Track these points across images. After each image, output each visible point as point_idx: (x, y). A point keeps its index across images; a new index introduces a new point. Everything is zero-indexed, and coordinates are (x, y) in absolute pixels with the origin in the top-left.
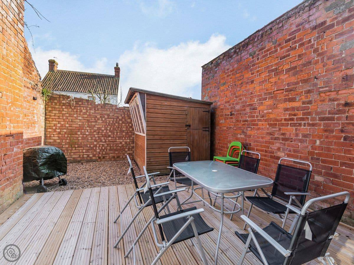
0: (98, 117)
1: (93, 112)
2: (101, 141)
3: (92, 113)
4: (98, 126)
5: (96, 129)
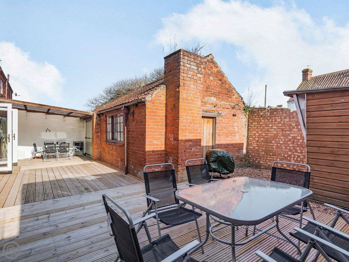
0: (294, 125)
1: (288, 120)
2: (296, 152)
3: (287, 122)
4: (292, 135)
5: (291, 138)
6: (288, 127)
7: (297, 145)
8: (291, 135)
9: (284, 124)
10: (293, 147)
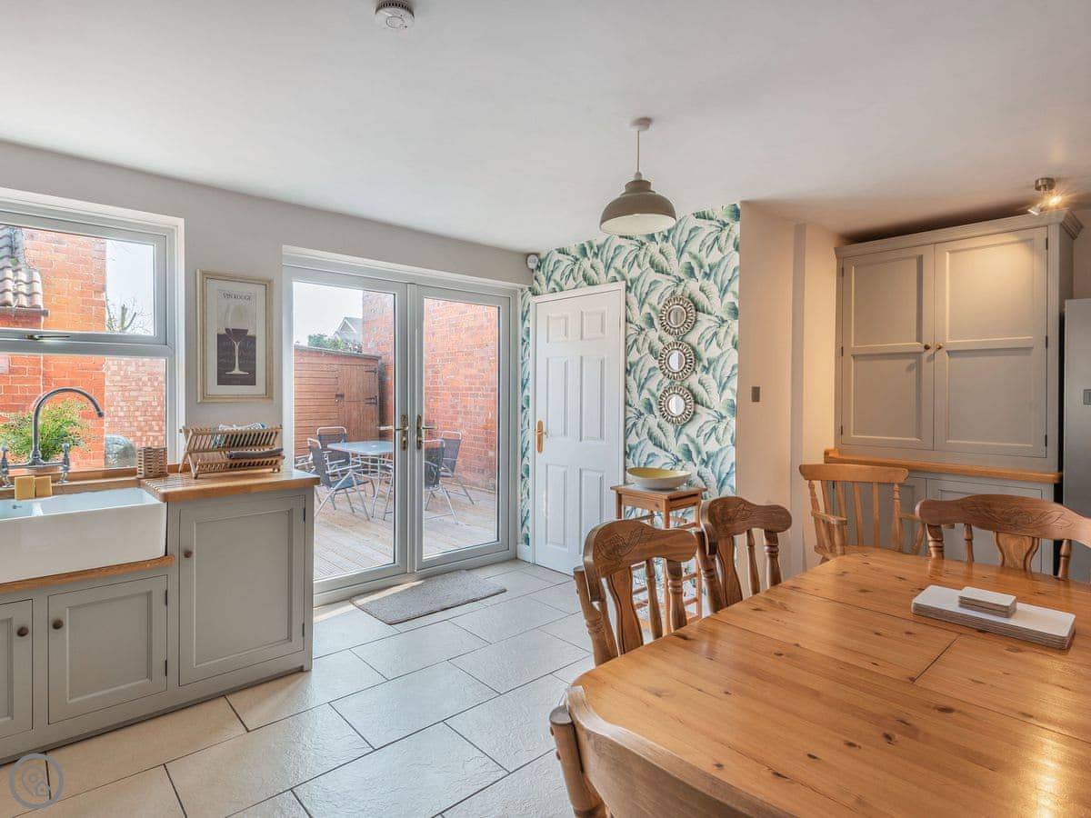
0: (145, 378)
1: (133, 369)
2: (151, 429)
3: (132, 372)
4: (144, 399)
5: (141, 404)
6: (134, 384)
7: (151, 418)
8: (140, 399)
9: (126, 377)
10: (146, 421)
